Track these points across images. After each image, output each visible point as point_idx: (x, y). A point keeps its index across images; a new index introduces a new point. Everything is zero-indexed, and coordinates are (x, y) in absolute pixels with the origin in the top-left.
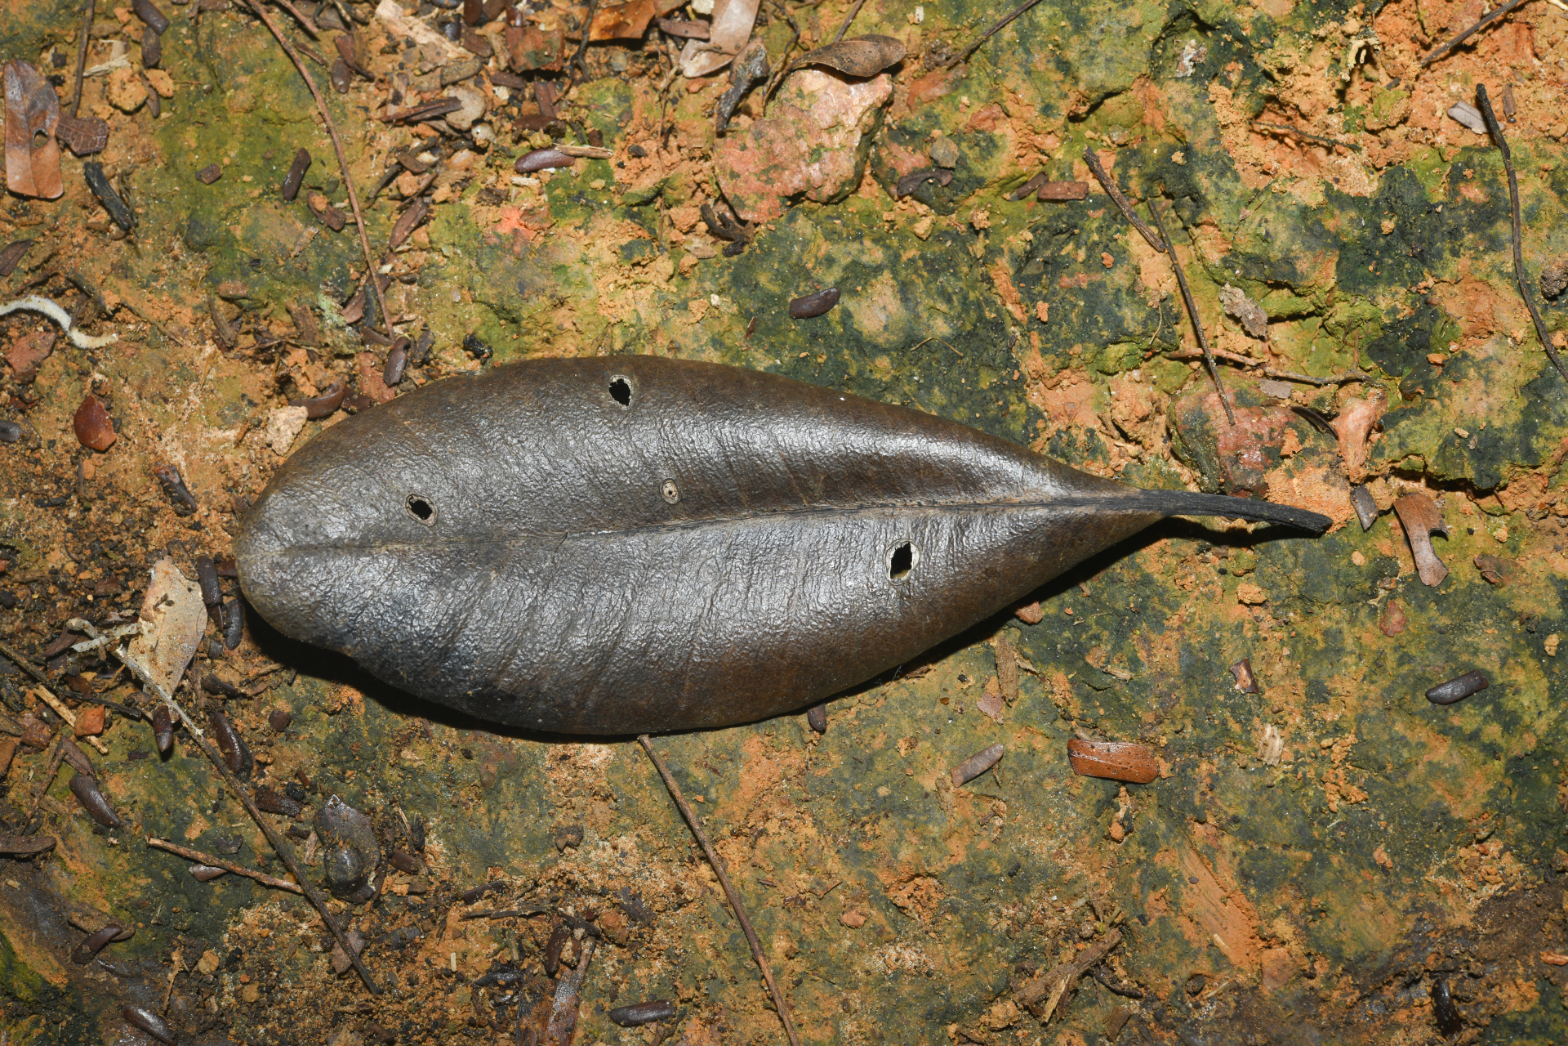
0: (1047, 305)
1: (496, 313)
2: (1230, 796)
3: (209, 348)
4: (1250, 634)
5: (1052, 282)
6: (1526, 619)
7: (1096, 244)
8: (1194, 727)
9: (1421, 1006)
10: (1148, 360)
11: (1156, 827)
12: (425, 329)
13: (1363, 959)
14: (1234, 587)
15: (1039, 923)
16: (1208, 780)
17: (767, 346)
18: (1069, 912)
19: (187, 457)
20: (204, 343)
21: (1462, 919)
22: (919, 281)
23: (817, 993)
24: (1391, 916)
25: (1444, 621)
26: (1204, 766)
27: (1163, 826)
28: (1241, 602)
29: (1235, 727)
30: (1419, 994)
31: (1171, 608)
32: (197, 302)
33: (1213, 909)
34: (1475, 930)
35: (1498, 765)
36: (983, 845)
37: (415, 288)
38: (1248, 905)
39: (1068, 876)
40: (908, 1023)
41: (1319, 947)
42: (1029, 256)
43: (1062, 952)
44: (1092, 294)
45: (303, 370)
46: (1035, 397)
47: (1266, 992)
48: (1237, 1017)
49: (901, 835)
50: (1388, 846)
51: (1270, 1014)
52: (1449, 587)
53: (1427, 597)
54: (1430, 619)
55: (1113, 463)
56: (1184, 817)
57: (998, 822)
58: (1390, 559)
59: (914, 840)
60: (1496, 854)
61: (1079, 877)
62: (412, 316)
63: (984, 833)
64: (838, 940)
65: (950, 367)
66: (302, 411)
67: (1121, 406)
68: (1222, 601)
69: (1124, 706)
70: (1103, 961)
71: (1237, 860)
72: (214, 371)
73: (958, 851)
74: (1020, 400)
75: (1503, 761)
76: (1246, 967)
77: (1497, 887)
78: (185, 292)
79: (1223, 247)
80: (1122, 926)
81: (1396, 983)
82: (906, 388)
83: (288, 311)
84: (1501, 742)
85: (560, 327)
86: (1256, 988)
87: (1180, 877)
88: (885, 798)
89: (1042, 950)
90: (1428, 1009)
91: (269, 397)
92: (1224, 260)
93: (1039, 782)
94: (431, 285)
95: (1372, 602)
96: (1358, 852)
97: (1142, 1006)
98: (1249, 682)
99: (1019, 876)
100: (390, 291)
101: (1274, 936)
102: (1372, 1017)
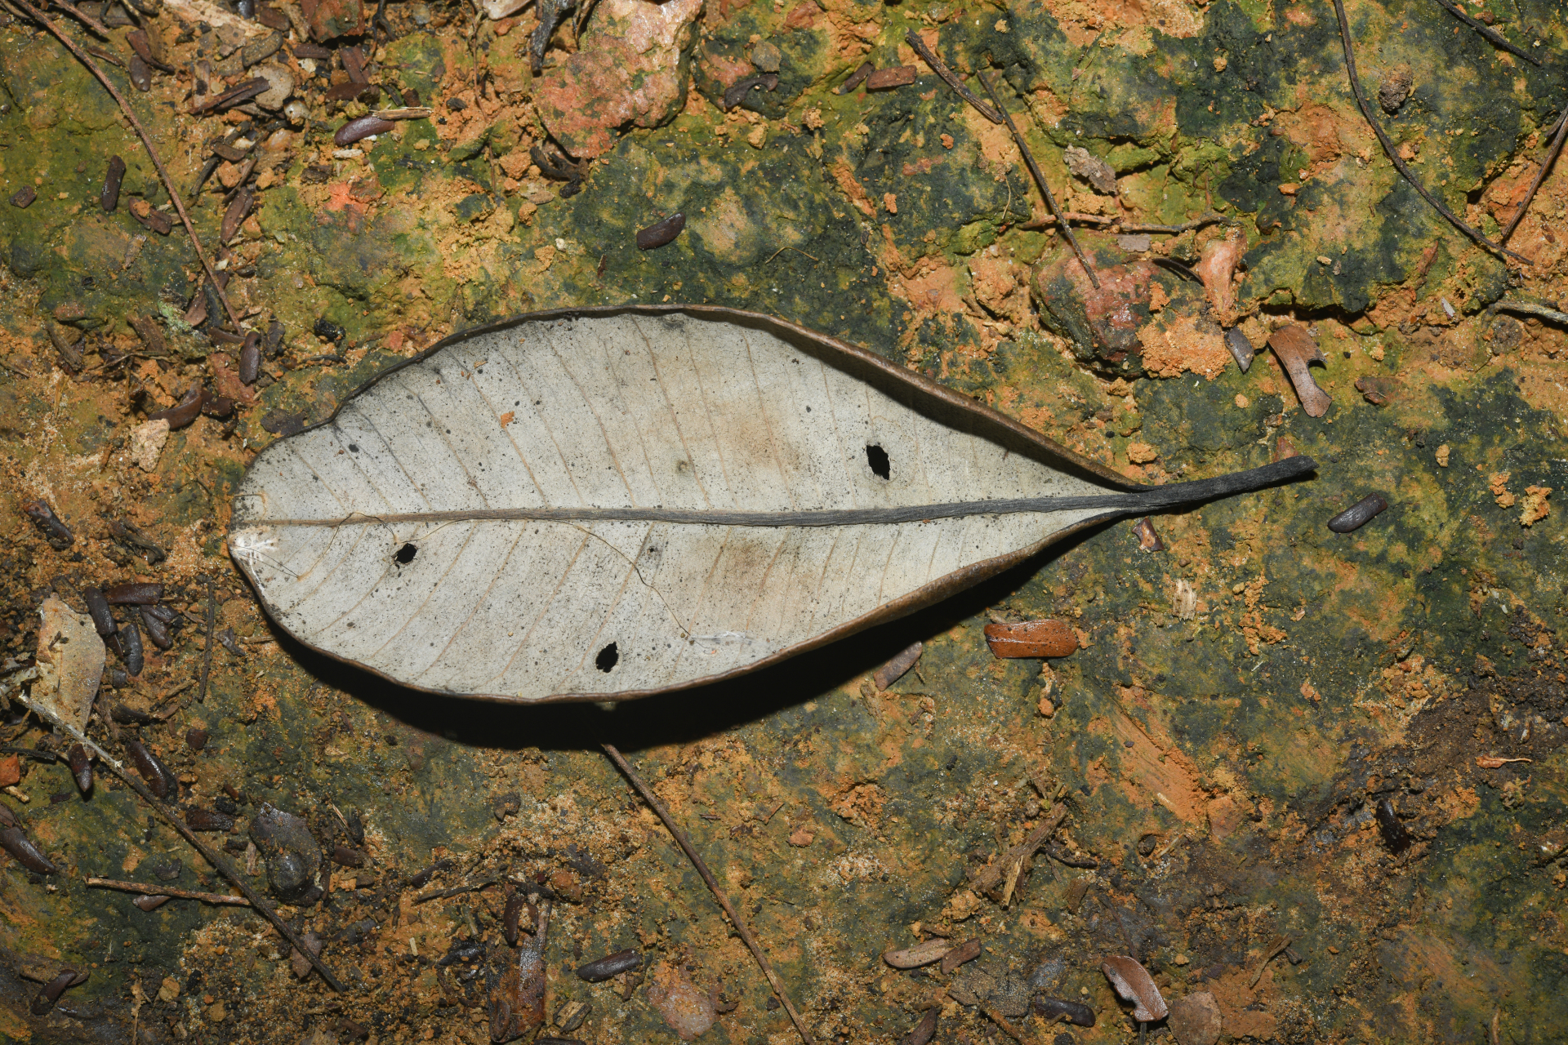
0: (894, 196)
1: (342, 292)
2: (1152, 656)
3: (57, 375)
5: (895, 172)
6: (1414, 435)
7: (933, 126)
8: (1106, 593)
9: (1368, 828)
10: (1001, 234)
11: (1084, 697)
12: (273, 320)
13: (1305, 794)
14: (1123, 448)
15: (984, 810)
16: (1128, 644)
17: (621, 282)
18: (1012, 794)
19: (54, 489)
20: (50, 370)
21: (1396, 738)
22: (762, 193)
23: (778, 917)
24: (1327, 748)
25: (1335, 450)
26: (1123, 631)
27: (1090, 695)
28: (1132, 462)
29: (1147, 587)
30: (1364, 817)
32: (35, 330)
33: (1152, 769)
34: (1409, 748)
35: (1408, 583)
36: (917, 743)
37: (255, 280)
38: (1186, 759)
39: (1006, 760)
40: (872, 930)
41: (1262, 789)
42: (868, 149)
43: (1011, 833)
44: (937, 177)
45: (157, 380)
46: (896, 289)
47: (1216, 842)
48: (1192, 870)
49: (835, 747)
50: (1313, 680)
51: (1224, 862)
52: (1334, 415)
53: (1315, 429)
54: (1321, 450)
55: (984, 344)
56: (1110, 684)
57: (928, 718)
58: (1273, 396)
59: (849, 750)
60: (1419, 669)
61: (1016, 759)
62: (257, 309)
63: (916, 731)
64: (790, 861)
65: (807, 274)
66: (163, 424)
67: (983, 285)
70: (1053, 837)
71: (1168, 718)
72: (65, 397)
73: (893, 753)
74: (883, 295)
75: (1413, 578)
76: (1193, 820)
77: (1424, 701)
78: (21, 322)
79: (1060, 109)
80: (1067, 800)
81: (1340, 811)
82: (767, 302)
83: (130, 324)
84: (1408, 559)
85: (409, 296)
86: (1206, 839)
87: (1116, 743)
88: (813, 713)
89: (992, 835)
90: (1375, 830)
91: (126, 415)
92: (1063, 123)
93: (962, 672)
94: (271, 275)
95: (1263, 441)
96: (1285, 690)
97: (1098, 874)
98: (1153, 540)
99: (957, 768)
100: (230, 286)
101: (1216, 785)
102: (1323, 848)
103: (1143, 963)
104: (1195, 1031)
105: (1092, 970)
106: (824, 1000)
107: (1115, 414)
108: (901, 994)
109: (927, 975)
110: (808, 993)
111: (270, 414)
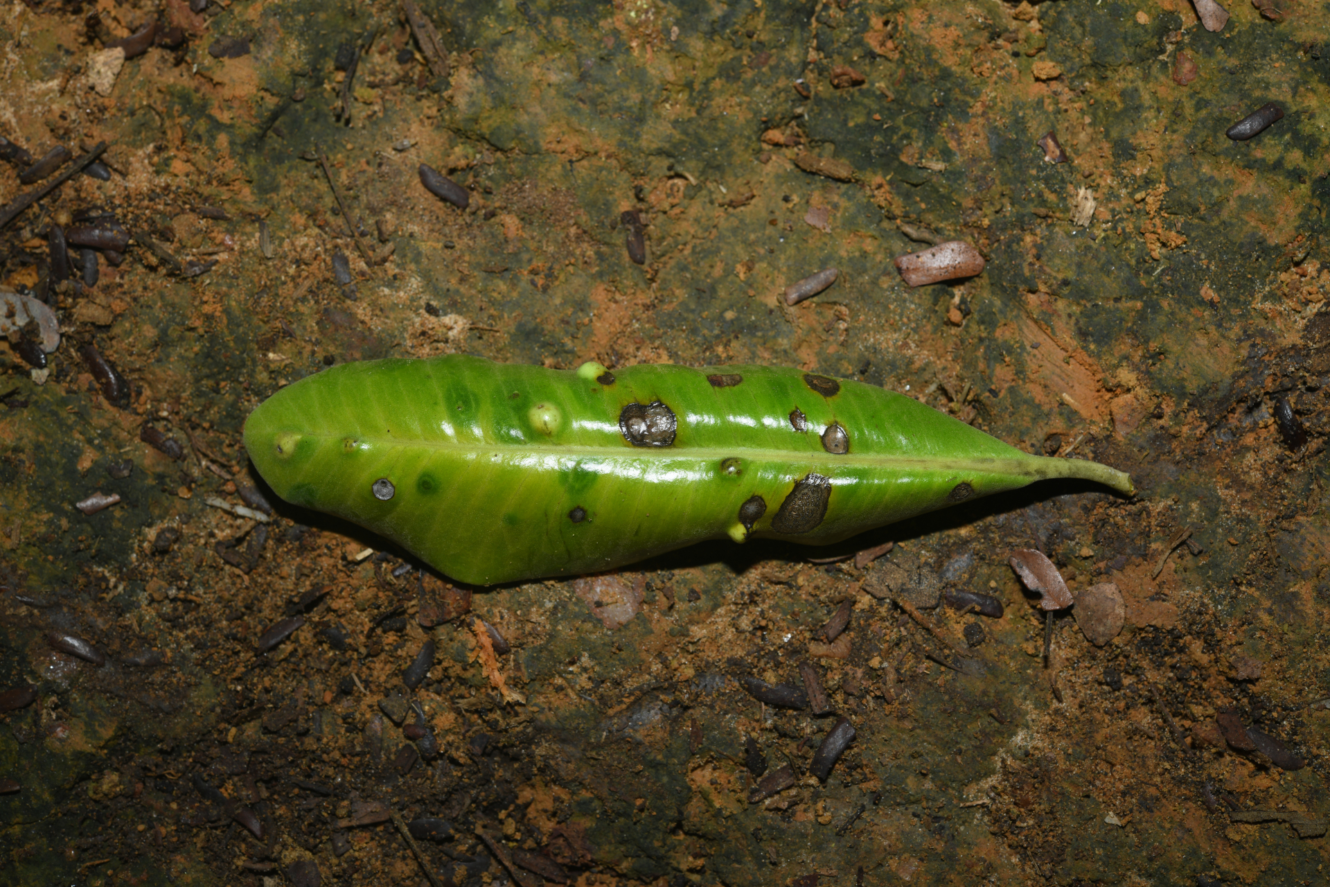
2: (1057, 261)
3: (19, 7)
4: (1051, 108)
6: (1309, 48)
8: (1012, 204)
9: (1266, 427)
11: (991, 304)
13: (1205, 391)
14: (1029, 67)
16: (1034, 251)
19: (15, 113)
21: (1292, 338)
24: (1226, 347)
25: (1233, 62)
26: (1028, 239)
27: (998, 303)
28: (1037, 79)
29: (1051, 197)
30: (1262, 417)
31: (972, 96)
33: (1058, 371)
34: (1306, 346)
35: (1304, 189)
36: (832, 349)
38: (1090, 361)
39: (917, 365)
41: (1163, 388)
45: (113, 13)
47: (1120, 438)
49: (754, 353)
50: (1212, 283)
52: (1231, 30)
53: (1213, 43)
54: (1219, 63)
56: (1017, 289)
57: (842, 326)
58: (1172, 13)
59: (766, 355)
60: (1314, 274)
61: (927, 364)
63: (831, 339)
66: (119, 52)
68: (1020, 81)
69: (943, 196)
71: (1073, 320)
72: (26, 27)
73: (809, 359)
75: (1308, 184)
76: (1097, 419)
77: (1319, 305)
80: (975, 402)
81: (1239, 410)
84: (1304, 166)
86: (1110, 436)
87: (1022, 347)
88: (732, 321)
90: (1273, 428)
91: (84, 44)
93: (875, 282)
95: (1161, 57)
96: (1186, 293)
98: (1058, 152)
99: (870, 372)
101: (1119, 385)
102: (1223, 445)
103: (1050, 556)
104: (1100, 621)
105: (1000, 564)
106: (743, 594)
107: (1021, 36)
108: (817, 587)
109: (840, 570)
110: (728, 586)
111: (218, 41)
